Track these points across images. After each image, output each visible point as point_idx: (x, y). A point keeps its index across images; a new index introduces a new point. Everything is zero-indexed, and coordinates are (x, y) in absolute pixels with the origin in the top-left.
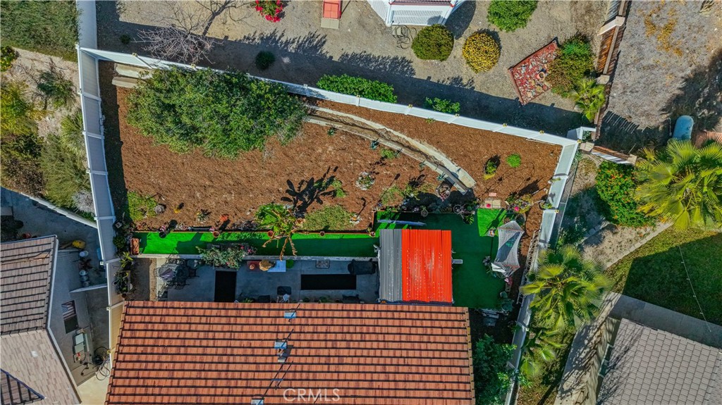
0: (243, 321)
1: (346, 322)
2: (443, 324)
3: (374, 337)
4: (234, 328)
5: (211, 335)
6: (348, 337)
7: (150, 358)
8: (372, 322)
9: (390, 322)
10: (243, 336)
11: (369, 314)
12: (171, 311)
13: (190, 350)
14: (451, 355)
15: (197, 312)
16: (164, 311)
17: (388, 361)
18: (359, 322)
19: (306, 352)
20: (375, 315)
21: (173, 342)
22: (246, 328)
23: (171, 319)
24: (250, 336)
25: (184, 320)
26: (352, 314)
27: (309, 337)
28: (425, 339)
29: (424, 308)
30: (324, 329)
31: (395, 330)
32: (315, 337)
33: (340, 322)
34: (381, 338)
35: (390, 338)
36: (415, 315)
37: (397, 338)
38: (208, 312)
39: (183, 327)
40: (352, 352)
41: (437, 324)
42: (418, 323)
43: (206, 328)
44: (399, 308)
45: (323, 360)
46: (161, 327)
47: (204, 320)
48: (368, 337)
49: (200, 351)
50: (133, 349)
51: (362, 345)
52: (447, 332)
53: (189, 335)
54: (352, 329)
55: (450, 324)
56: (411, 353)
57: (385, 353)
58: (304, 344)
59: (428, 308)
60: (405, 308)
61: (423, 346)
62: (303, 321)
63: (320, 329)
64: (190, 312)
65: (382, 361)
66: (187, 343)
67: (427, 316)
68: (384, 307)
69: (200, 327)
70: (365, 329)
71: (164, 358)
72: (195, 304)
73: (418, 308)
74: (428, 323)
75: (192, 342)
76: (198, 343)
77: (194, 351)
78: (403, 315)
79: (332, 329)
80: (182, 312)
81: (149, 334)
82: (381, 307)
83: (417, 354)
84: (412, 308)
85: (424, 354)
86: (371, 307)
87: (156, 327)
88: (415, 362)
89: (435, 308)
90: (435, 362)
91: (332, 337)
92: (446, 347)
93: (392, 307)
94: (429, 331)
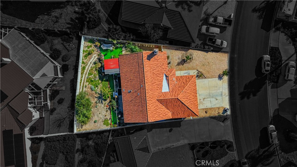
0: (126, 99)
1: (124, 79)
2: (122, 60)
3: (126, 73)
4: (127, 101)
5: (129, 105)
6: (126, 78)
7: (133, 116)
8: (123, 74)
9: (123, 70)
10: (128, 99)
11: (122, 75)
12: (125, 113)
13: (131, 109)
14: (127, 58)
15: (125, 108)
16: (125, 115)
17: (130, 70)
18: (124, 77)
19: (130, 86)
20: (122, 73)
21: (130, 112)
22: (127, 98)
23: (127, 113)
24: (128, 97)
25: (126, 111)
26: (122, 78)
27: (127, 86)
28: (125, 63)
29: (120, 64)
30: (126, 83)
31: (124, 69)
32: (127, 85)
33: (124, 80)
34: (126, 72)
35: (126, 70)
36: (121, 66)
37: (126, 69)
38: (125, 106)
39: (128, 110)
40: (129, 77)
41: (122, 61)
42: (123, 65)
43: (127, 106)
44: (120, 69)
45: (131, 83)
46: (128, 115)
47: (126, 107)
48: (126, 75)
49: (131, 106)
50: (132, 119)
51: (127, 75)
52: (123, 59)
53: (129, 109)
54: (125, 78)
55: (122, 58)
56: (128, 66)
57: (128, 71)
58: (128, 87)
59: (120, 63)
60: (120, 67)
61: (126, 63)
62: (125, 87)
63: (126, 84)
64: (125, 110)
65: (130, 71)
66: (130, 109)
67: (121, 63)
68: (121, 72)
69: (127, 107)
70: (125, 75)
71: (133, 113)
72: (124, 109)
73: (120, 65)
74: (122, 63)
75: (130, 108)
76: (130, 107)
77: (131, 108)
78: (122, 68)
79: (125, 82)
80: (125, 111)
81: (129, 117)
82: (121, 73)
83: (128, 64)
84: (120, 66)
85: (128, 63)
86: (121, 74)
87: (128, 116)
88: (129, 65)
89: (120, 62)
90: (129, 61)
91: (127, 81)
92: (126, 59)
93: (120, 70)
94: (124, 63)
